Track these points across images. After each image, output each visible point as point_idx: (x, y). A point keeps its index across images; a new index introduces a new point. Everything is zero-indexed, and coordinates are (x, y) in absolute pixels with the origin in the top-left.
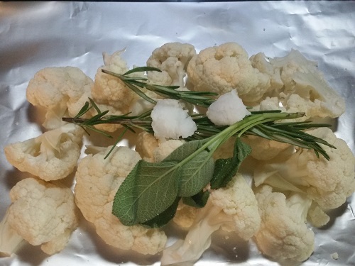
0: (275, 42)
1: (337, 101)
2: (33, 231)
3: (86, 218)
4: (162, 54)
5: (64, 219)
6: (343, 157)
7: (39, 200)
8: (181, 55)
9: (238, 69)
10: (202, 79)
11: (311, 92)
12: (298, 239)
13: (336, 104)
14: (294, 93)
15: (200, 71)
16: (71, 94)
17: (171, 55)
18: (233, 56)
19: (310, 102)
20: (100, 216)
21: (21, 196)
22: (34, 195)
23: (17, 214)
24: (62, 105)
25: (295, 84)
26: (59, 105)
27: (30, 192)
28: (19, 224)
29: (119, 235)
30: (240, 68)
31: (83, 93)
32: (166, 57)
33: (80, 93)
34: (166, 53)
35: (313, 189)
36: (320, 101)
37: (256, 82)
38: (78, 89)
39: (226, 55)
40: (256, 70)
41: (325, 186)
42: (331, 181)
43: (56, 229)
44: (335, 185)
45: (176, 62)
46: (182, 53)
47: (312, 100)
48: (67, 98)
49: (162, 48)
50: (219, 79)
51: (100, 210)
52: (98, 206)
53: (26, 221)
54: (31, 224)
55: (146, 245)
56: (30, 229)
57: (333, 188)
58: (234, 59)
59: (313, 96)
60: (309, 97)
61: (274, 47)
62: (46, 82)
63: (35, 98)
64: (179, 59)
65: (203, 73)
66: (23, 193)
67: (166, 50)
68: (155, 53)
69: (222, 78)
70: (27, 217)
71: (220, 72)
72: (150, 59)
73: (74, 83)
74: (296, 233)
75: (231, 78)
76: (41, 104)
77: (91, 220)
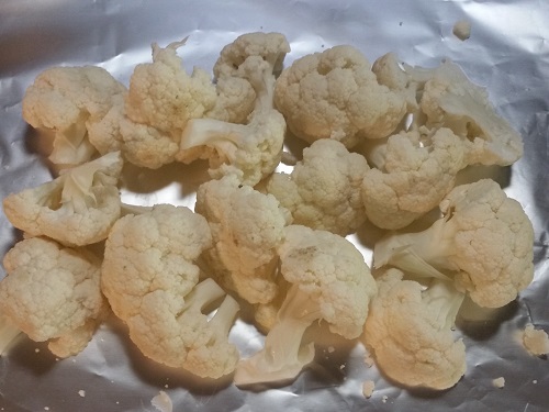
0: (417, 44)
1: (510, 140)
2: (36, 318)
3: (116, 313)
4: (237, 52)
5: (86, 304)
6: (513, 227)
7: (48, 271)
8: (266, 52)
9: (356, 87)
10: (298, 107)
11: (468, 125)
12: (438, 354)
13: (508, 144)
14: (444, 126)
15: (295, 94)
16: (92, 108)
17: (251, 53)
18: (347, 66)
19: (467, 141)
20: (136, 311)
21: (21, 264)
22: (40, 264)
23: (11, 291)
24: (79, 127)
25: (444, 112)
26: (73, 126)
27: (35, 259)
28: (15, 307)
29: (162, 343)
30: (359, 85)
31: (111, 107)
32: (243, 58)
33: (106, 106)
34: (242, 50)
35: (464, 275)
36: (482, 141)
37: (384, 108)
38: (102, 101)
39: (335, 67)
40: (384, 88)
41: (483, 271)
42: (492, 264)
43: (72, 318)
44: (498, 270)
45: (260, 62)
46: (268, 48)
47: (471, 137)
48: (85, 115)
49: (236, 44)
50: (327, 105)
51: (137, 302)
52: (135, 296)
53: (25, 302)
54: (33, 308)
55: (204, 363)
56: (31, 316)
57: (494, 276)
58: (349, 71)
59: (472, 132)
60: (465, 134)
61: (415, 51)
62: (52, 90)
63: (35, 115)
64: (264, 58)
65: (301, 97)
66: (25, 259)
67: (243, 45)
68: (226, 52)
69: (331, 103)
70: (27, 297)
71: (327, 94)
72: (217, 63)
73: (97, 90)
74: (435, 345)
75: (346, 103)
76: (46, 125)
77: (123, 318)
